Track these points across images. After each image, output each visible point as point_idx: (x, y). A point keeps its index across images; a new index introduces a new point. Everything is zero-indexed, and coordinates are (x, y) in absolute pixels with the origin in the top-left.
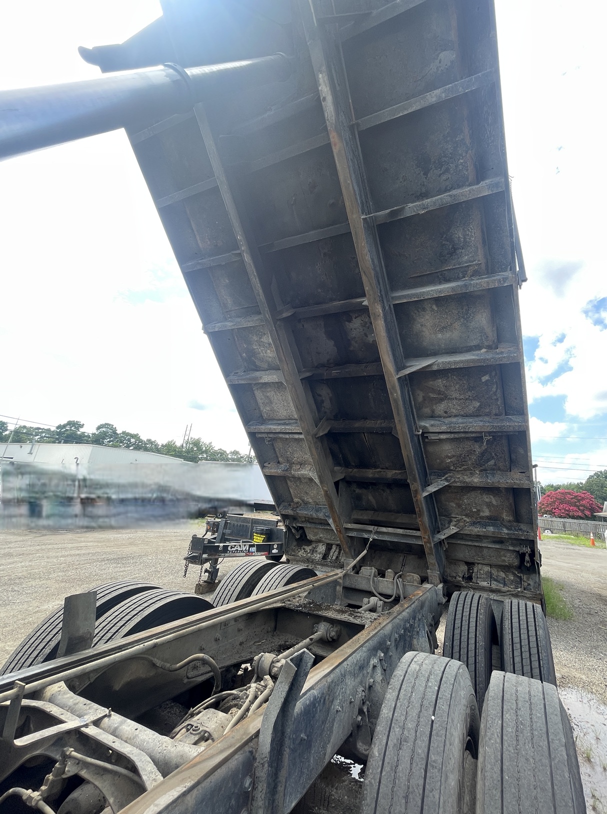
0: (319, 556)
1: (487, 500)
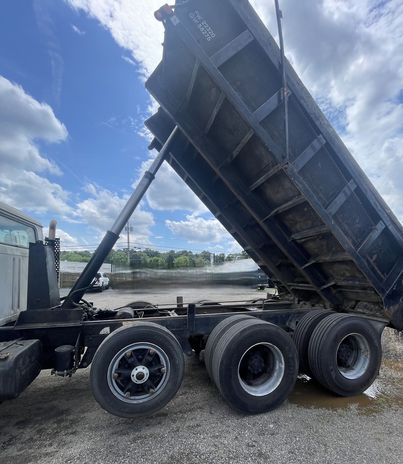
0: (292, 298)
1: (344, 268)
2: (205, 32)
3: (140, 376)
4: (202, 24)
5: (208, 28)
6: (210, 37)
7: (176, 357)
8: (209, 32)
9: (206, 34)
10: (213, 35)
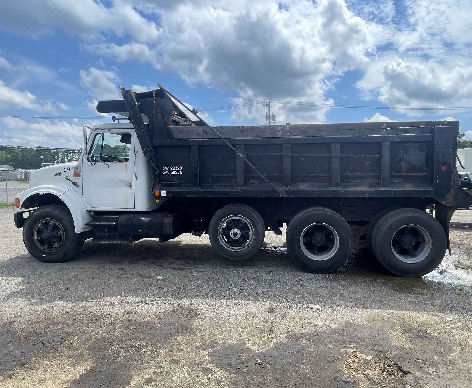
2: (176, 172)
3: (235, 234)
4: (172, 170)
5: (175, 168)
6: (181, 171)
7: (257, 226)
8: (178, 169)
9: (178, 172)
10: (181, 168)
